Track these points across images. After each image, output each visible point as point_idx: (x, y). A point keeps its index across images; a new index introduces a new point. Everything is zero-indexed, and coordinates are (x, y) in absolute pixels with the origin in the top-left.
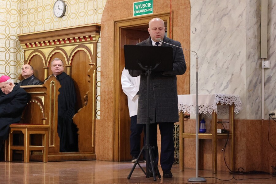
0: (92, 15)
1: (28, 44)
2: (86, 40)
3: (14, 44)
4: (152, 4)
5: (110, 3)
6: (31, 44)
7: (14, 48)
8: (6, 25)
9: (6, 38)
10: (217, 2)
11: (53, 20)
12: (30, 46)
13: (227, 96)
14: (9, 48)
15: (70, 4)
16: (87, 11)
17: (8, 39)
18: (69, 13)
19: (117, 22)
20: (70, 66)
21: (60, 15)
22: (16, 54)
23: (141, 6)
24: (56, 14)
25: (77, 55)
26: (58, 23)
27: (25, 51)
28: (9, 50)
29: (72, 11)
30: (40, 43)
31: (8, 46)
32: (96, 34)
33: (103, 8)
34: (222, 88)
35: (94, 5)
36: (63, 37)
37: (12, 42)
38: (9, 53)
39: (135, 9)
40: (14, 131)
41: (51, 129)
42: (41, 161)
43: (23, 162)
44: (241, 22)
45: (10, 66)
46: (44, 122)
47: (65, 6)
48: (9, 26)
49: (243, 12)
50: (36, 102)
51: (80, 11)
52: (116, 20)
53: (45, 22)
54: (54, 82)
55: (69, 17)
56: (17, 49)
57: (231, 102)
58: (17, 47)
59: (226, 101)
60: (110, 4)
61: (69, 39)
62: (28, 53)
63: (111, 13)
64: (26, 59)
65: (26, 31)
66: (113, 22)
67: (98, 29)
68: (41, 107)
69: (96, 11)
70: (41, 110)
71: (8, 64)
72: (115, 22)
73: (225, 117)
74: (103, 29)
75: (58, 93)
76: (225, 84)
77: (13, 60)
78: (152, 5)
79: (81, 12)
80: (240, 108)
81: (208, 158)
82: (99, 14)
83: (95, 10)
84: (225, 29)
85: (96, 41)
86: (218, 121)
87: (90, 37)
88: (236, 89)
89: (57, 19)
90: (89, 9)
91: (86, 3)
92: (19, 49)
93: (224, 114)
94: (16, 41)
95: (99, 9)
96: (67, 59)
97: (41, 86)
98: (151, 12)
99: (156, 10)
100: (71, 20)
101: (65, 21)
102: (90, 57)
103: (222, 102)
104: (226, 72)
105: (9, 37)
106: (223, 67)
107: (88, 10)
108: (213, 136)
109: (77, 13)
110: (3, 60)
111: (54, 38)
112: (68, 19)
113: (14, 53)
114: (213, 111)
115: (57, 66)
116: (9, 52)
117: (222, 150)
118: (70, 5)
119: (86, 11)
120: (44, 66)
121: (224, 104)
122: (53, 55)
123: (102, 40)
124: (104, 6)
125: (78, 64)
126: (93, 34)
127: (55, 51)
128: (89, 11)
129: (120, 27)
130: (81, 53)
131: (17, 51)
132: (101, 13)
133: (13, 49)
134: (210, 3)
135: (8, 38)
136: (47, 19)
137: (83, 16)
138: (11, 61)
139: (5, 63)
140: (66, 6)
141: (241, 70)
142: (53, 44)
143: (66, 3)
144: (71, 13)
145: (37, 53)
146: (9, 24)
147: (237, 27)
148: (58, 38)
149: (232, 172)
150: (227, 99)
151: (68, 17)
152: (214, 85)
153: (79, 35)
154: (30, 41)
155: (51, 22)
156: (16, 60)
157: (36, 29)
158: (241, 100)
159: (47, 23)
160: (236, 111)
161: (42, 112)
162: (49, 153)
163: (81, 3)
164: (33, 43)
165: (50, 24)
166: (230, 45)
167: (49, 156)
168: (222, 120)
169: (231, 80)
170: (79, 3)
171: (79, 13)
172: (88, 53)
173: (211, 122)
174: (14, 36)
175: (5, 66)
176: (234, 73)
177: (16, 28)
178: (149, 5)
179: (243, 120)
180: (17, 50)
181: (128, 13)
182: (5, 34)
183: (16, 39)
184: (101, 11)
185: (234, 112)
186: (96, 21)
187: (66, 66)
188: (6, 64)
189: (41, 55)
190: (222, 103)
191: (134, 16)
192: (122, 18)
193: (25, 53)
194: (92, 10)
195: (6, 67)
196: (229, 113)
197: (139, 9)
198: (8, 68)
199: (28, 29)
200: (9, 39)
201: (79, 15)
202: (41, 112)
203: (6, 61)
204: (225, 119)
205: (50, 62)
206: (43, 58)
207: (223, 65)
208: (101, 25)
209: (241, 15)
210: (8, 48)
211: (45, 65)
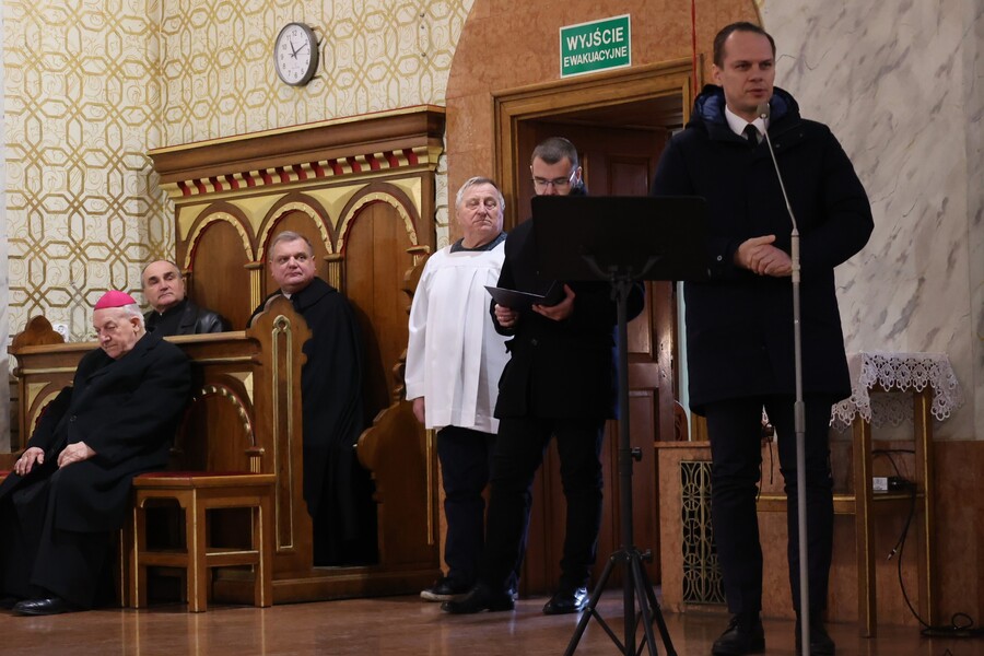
0: (415, 73)
1: (189, 183)
2: (394, 166)
3: (139, 183)
4: (625, 31)
5: (475, 31)
6: (197, 183)
7: (138, 199)
8: (109, 119)
9: (111, 165)
10: (858, 24)
11: (276, 96)
12: (195, 191)
13: (904, 359)
14: (120, 201)
15: (335, 37)
16: (396, 62)
17: (115, 166)
18: (329, 70)
19: (501, 100)
20: (339, 260)
21: (301, 77)
22: (146, 219)
23: (587, 40)
24: (284, 73)
25: (363, 217)
26: (291, 105)
27: (178, 207)
28: (121, 206)
29: (340, 62)
30: (229, 178)
31: (116, 192)
32: (429, 144)
33: (453, 51)
34: (886, 329)
35: (418, 38)
36: (312, 157)
37: (131, 177)
38: (122, 219)
39: (567, 53)
40: (149, 501)
41: (281, 486)
42: (249, 601)
43: (185, 611)
44: (946, 93)
45: (128, 264)
46: (255, 463)
47: (316, 45)
48: (119, 120)
49: (951, 59)
50: (225, 391)
51: (369, 62)
52: (496, 92)
53: (245, 102)
54: (286, 319)
55: (330, 82)
56: (150, 202)
57: (920, 381)
58: (149, 195)
59: (901, 379)
60: (477, 34)
61: (333, 163)
62: (189, 215)
63: (479, 69)
64: (184, 238)
65: (178, 137)
66: (489, 98)
67: (434, 126)
68: (242, 410)
69: (426, 61)
70: (242, 421)
71: (118, 258)
72: (496, 98)
73: (900, 432)
74: (453, 124)
75: (303, 359)
76: (894, 316)
77: (138, 242)
78: (625, 36)
79: (372, 65)
80: (950, 400)
81: (845, 580)
82: (438, 69)
83: (424, 55)
84: (890, 119)
85: (432, 168)
86: (873, 448)
87: (408, 153)
88: (935, 331)
89: (290, 92)
90: (401, 54)
91: (391, 31)
92: (155, 202)
93: (895, 422)
94: (145, 172)
95: (439, 53)
96: (329, 234)
97: (241, 334)
98: (624, 60)
99: (639, 52)
100: (340, 94)
101: (319, 98)
102: (410, 227)
103: (888, 380)
104: (898, 273)
105: (120, 160)
106: (886, 254)
107: (397, 59)
108: (859, 501)
109: (361, 67)
110: (101, 244)
111: (278, 161)
112: (326, 89)
113: (139, 215)
114: (857, 414)
115: (292, 261)
116: (120, 212)
117: (893, 553)
118: (332, 39)
119: (392, 61)
120: (248, 261)
121: (894, 389)
122: (277, 221)
123: (450, 163)
124: (456, 43)
125: (370, 251)
126: (418, 144)
127: (287, 207)
128: (403, 61)
129: (513, 117)
130: (378, 212)
131: (150, 207)
132: (447, 68)
133: (136, 202)
134: (832, 27)
135: (115, 162)
136: (255, 90)
137: (380, 81)
138: (130, 244)
139: (108, 252)
140: (318, 45)
141: (951, 262)
142: (276, 180)
143: (318, 34)
144: (337, 70)
145: (220, 215)
146: (119, 114)
147: (933, 111)
148: (296, 159)
149: (930, 628)
150: (904, 368)
151: (326, 84)
152: (858, 320)
153: (368, 149)
154: (196, 174)
155: (268, 101)
156: (146, 241)
157: (214, 128)
158: (955, 372)
159: (254, 106)
160: (941, 410)
161: (248, 427)
162: (275, 572)
163: (373, 31)
164: (207, 179)
165: (264, 109)
166: (910, 175)
167: (275, 583)
168: (887, 443)
169: (914, 303)
170: (365, 33)
171: (365, 69)
172: (403, 212)
173: (850, 450)
174: (136, 154)
175: (109, 262)
176: (925, 277)
177: (145, 126)
178: (617, 34)
179: (964, 443)
180: (150, 205)
181: (542, 67)
182: (106, 150)
183: (145, 166)
184: (443, 61)
185: (929, 416)
186: (429, 95)
187: (326, 257)
188: (113, 257)
189: (236, 222)
190: (887, 387)
191: (563, 77)
192: (522, 83)
193: (177, 214)
194: (414, 55)
195: (111, 266)
196: (914, 419)
197: (579, 51)
198: (118, 269)
199: (188, 129)
200: (120, 165)
201: (365, 76)
202: (244, 429)
203: (112, 247)
204: (899, 441)
205: (267, 245)
206: (242, 231)
207: (888, 246)
208: (448, 112)
209: (945, 69)
210: (116, 200)
211: (251, 258)
